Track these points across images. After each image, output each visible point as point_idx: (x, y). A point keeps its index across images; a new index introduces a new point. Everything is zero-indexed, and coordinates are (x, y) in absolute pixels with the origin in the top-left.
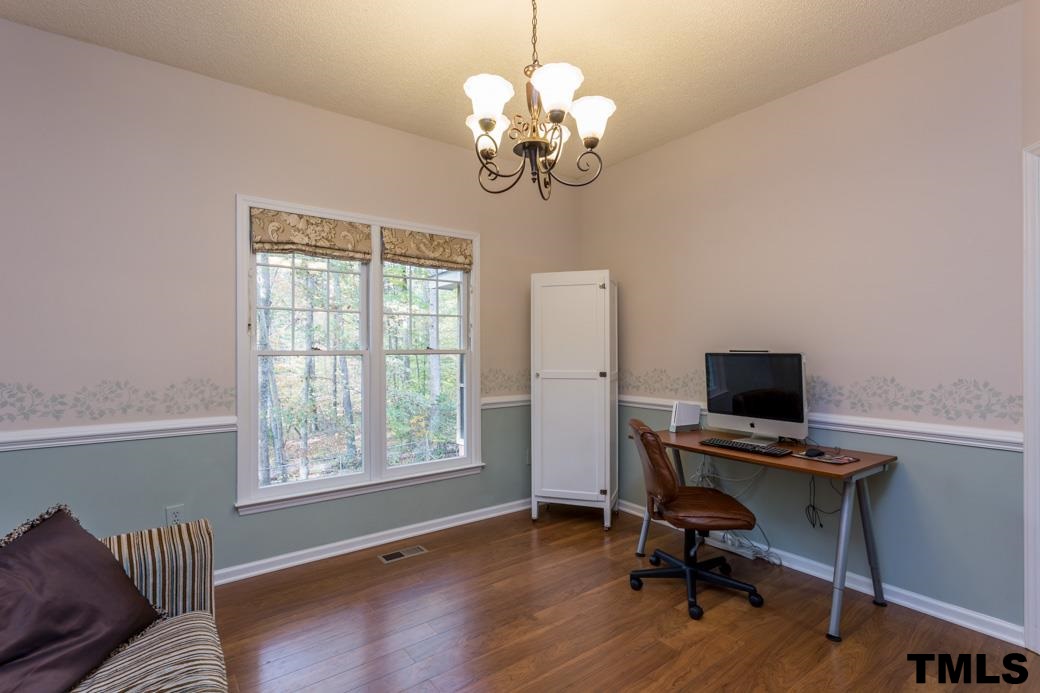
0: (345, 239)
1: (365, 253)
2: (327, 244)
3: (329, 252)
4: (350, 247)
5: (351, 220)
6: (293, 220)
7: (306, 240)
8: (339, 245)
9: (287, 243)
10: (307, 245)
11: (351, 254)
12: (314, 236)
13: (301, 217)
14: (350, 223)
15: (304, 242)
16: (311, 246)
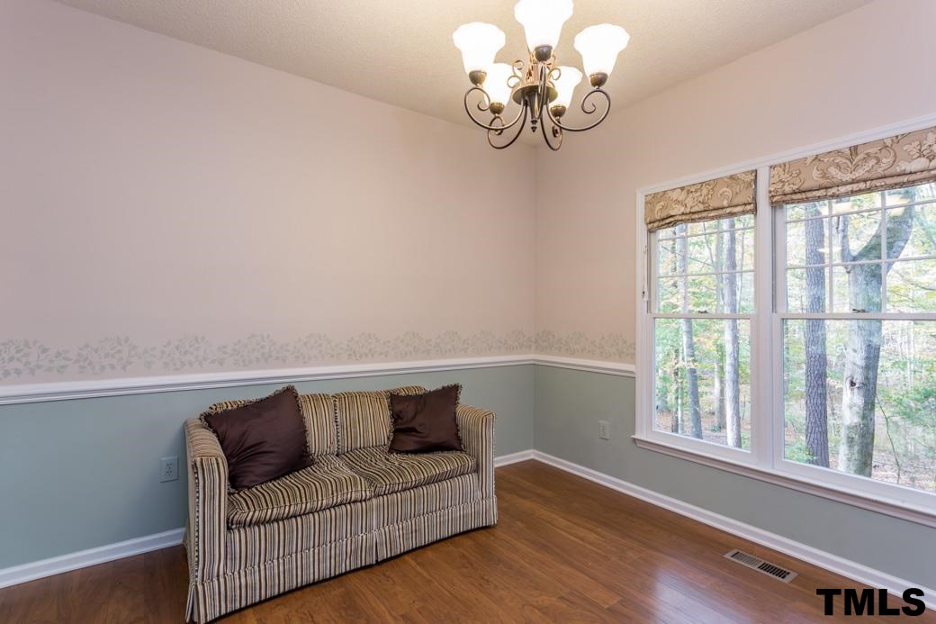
0: (722, 197)
1: (745, 204)
2: (701, 207)
3: (704, 214)
4: (725, 203)
5: (732, 173)
6: (674, 195)
7: (682, 210)
8: (713, 204)
9: (667, 218)
10: (683, 214)
11: (728, 210)
12: (692, 204)
13: (682, 189)
14: (732, 177)
15: (680, 213)
16: (686, 214)
